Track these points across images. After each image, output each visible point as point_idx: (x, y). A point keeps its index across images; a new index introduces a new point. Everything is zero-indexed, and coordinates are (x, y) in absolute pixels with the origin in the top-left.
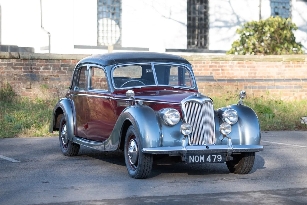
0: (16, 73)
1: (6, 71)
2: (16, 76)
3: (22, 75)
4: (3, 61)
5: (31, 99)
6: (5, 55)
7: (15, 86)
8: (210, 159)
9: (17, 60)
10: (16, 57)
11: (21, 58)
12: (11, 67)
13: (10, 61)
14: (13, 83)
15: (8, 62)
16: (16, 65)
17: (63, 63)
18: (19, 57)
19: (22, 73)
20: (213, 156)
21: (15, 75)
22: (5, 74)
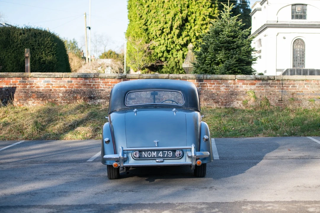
1: (265, 88)
2: (272, 92)
3: (276, 91)
4: (263, 82)
5: (282, 108)
6: (264, 78)
7: (271, 99)
9: (273, 81)
10: (272, 79)
11: (275, 79)
12: (268, 86)
13: (268, 82)
14: (269, 97)
15: (266, 82)
16: (272, 84)
17: (306, 83)
21: (271, 91)
22: (264, 91)
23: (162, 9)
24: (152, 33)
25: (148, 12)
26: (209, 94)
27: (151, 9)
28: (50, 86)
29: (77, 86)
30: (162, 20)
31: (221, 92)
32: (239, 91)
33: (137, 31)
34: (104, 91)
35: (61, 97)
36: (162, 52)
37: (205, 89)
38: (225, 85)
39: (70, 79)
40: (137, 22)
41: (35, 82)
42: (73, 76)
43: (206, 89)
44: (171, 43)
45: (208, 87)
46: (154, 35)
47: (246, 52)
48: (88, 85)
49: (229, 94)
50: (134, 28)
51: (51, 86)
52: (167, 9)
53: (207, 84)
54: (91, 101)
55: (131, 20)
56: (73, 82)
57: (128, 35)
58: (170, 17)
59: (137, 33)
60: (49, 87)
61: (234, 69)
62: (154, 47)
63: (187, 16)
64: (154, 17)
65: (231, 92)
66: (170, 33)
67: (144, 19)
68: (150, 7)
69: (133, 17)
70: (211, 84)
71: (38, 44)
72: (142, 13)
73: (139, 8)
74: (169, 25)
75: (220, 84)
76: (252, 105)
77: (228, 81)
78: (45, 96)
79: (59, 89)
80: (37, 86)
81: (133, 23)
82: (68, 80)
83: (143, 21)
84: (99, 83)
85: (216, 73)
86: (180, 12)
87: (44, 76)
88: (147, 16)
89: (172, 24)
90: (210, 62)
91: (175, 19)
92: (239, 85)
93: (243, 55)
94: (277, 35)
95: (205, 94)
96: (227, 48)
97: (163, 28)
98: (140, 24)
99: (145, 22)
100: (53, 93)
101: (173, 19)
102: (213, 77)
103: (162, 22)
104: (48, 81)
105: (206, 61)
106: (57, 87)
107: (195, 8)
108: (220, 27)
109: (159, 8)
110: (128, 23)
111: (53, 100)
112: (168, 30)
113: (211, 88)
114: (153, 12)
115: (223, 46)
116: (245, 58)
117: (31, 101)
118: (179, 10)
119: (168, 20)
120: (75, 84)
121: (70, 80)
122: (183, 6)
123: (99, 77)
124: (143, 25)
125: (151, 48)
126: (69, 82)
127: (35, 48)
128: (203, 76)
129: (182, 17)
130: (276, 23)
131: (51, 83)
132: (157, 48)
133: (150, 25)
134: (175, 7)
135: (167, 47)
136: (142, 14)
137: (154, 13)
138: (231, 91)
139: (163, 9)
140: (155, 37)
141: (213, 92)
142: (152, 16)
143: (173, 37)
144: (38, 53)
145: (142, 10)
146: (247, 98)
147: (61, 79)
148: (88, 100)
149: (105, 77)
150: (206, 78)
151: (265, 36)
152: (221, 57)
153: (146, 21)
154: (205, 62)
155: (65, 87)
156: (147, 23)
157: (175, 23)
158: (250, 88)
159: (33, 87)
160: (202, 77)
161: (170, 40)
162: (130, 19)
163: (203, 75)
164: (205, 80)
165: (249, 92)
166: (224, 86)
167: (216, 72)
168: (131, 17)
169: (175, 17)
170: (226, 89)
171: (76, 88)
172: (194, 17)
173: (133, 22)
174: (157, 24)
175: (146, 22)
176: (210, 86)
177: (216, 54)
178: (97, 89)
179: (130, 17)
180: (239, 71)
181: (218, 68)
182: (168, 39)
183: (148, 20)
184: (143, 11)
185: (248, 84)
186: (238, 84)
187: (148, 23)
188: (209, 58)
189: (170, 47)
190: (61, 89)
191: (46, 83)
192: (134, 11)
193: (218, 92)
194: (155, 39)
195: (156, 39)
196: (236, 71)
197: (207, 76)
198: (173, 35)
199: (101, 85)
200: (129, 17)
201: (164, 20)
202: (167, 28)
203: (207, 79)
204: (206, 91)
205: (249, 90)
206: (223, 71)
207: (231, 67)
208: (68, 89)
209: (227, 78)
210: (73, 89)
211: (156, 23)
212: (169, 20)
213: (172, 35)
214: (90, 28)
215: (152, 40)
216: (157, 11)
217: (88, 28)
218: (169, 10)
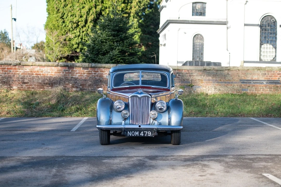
8: (142, 134)
20: (144, 132)
23: (77, 3)
24: (68, 26)
25: (65, 6)
26: (93, 80)
27: (67, 3)
30: (78, 13)
31: (104, 79)
33: (55, 23)
36: (78, 43)
37: (90, 76)
40: (54, 16)
44: (85, 35)
46: (70, 28)
50: (51, 21)
52: (82, 4)
57: (46, 27)
58: (84, 11)
61: (117, 59)
62: (70, 39)
63: (101, 11)
64: (70, 11)
66: (85, 26)
67: (61, 12)
68: (66, 1)
69: (51, 10)
70: (95, 71)
72: (59, 6)
73: (57, 2)
74: (83, 19)
75: (103, 72)
83: (60, 15)
86: (94, 7)
88: (64, 10)
89: (87, 18)
94: (178, 31)
95: (90, 81)
96: (112, 40)
97: (78, 21)
98: (57, 17)
99: (62, 15)
101: (88, 13)
102: (97, 65)
103: (77, 15)
107: (108, 3)
109: (75, 3)
110: (47, 16)
112: (83, 23)
114: (69, 6)
115: (108, 39)
118: (93, 5)
122: (97, 1)
124: (59, 18)
125: (67, 40)
129: (96, 12)
130: (178, 19)
132: (73, 39)
133: (66, 18)
134: (90, 2)
136: (59, 8)
137: (71, 7)
139: (79, 3)
141: (97, 79)
142: (68, 10)
143: (87, 30)
145: (59, 4)
150: (91, 66)
157: (89, 17)
160: (87, 66)
161: (85, 33)
162: (48, 13)
163: (89, 63)
164: (90, 68)
166: (106, 74)
169: (90, 12)
172: (108, 12)
173: (51, 15)
174: (73, 17)
181: (103, 58)
182: (83, 32)
183: (64, 14)
184: (60, 5)
192: (52, 5)
193: (101, 79)
195: (72, 31)
196: (119, 61)
200: (48, 10)
201: (80, 14)
202: (82, 21)
206: (107, 61)
209: (109, 67)
212: (84, 14)
213: (87, 28)
214: (15, 20)
215: (68, 32)
216: (73, 6)
217: (14, 19)
218: (84, 5)
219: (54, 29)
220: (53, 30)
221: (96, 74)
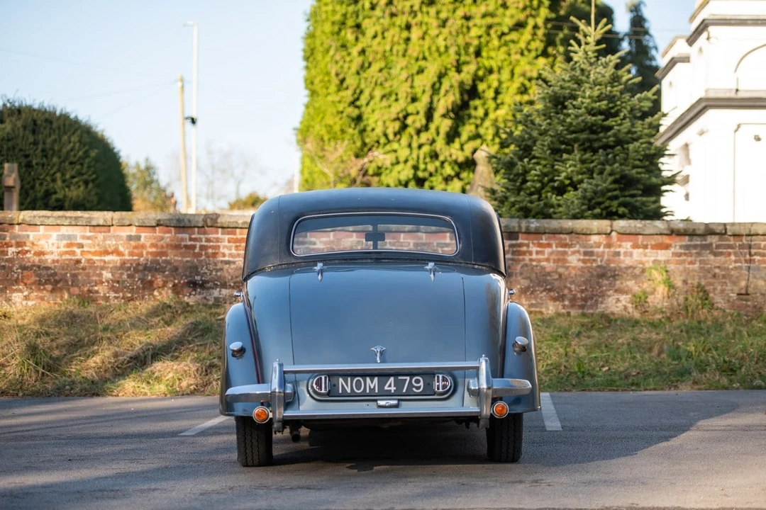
0: (717, 265)
1: (698, 259)
2: (717, 271)
3: (731, 267)
4: (691, 241)
5: (747, 316)
6: (696, 228)
7: (715, 289)
9: (719, 238)
10: (718, 231)
11: (729, 233)
12: (708, 252)
13: (706, 240)
14: (711, 284)
15: (702, 241)
16: (718, 247)
18: (724, 231)
19: (731, 264)
21: (715, 267)
22: (697, 266)
23: (401, 59)
24: (373, 130)
25: (363, 68)
26: (534, 275)
27: (371, 59)
28: (75, 249)
29: (154, 250)
30: (404, 90)
31: (570, 268)
32: (623, 265)
33: (331, 122)
34: (233, 266)
35: (108, 282)
36: (403, 183)
37: (524, 260)
38: (582, 250)
39: (133, 231)
40: (330, 98)
41: (31, 238)
42: (144, 223)
43: (527, 262)
44: (428, 156)
45: (531, 253)
46: (381, 134)
47: (641, 158)
48: (187, 247)
49: (592, 276)
50: (321, 116)
51: (78, 251)
52: (417, 59)
53: (528, 246)
54: (194, 293)
55: (313, 93)
56: (142, 239)
57: (304, 134)
58: (425, 81)
59: (329, 128)
60: (73, 253)
61: (606, 204)
62: (379, 168)
63: (474, 81)
64: (379, 82)
65: (599, 270)
66: (426, 128)
67: (351, 88)
68: (367, 53)
69: (319, 82)
70: (540, 245)
71: (43, 150)
72: (346, 69)
73: (338, 57)
74: (421, 106)
75: (566, 245)
76: (659, 306)
77: (589, 237)
78: (60, 280)
79: (101, 260)
80: (37, 249)
81: (320, 102)
82: (129, 234)
83: (348, 95)
84: (218, 242)
85: (555, 216)
86: (454, 69)
87: (59, 222)
88: (360, 79)
89: (431, 103)
90: (538, 185)
91: (440, 88)
92: (622, 250)
93: (635, 167)
94: (736, 131)
95: (523, 276)
96: (587, 144)
97: (404, 113)
98: (339, 102)
99: (353, 95)
100: (84, 269)
101: (435, 89)
102: (546, 226)
103: (402, 95)
104: (69, 237)
105: (529, 184)
106: (95, 253)
107: (497, 56)
108: (567, 85)
109: (394, 58)
110: (306, 100)
111: (83, 291)
112: (420, 120)
113: (540, 257)
114: (375, 67)
115: (576, 140)
116: (640, 173)
117: (20, 294)
118: (451, 64)
119: (418, 90)
120: (148, 244)
121: (133, 234)
122: (463, 52)
123: (219, 225)
124: (346, 105)
125: (371, 172)
126: (130, 238)
127: (34, 162)
128: (519, 223)
129: (462, 84)
130: (733, 95)
131: (79, 241)
132: (388, 171)
133: (367, 104)
134: (440, 55)
135: (416, 168)
136: (346, 73)
137: (381, 70)
138: (599, 267)
139: (407, 58)
140: (383, 140)
141: (548, 270)
142: (374, 80)
143: (433, 141)
144: (42, 177)
145: (345, 61)
146: (645, 286)
147: (109, 231)
148: (186, 290)
149: (234, 225)
150: (527, 228)
151: (702, 133)
152: (572, 171)
153: (355, 93)
154: (524, 186)
155: (119, 254)
156: (358, 99)
157: (439, 100)
158: (653, 259)
159: (27, 252)
160: (514, 227)
161: (426, 149)
162: (310, 90)
163: (517, 220)
164: (524, 236)
165: (650, 268)
166: (578, 252)
167: (555, 213)
168: (312, 83)
169: (441, 84)
170: (584, 261)
171: (150, 257)
172: (495, 84)
173: (320, 98)
174: (389, 102)
175: (356, 96)
176: (537, 253)
177: (556, 163)
178: (211, 259)
179: (309, 83)
180: (621, 210)
181: (562, 202)
182: (420, 147)
183: (361, 92)
184: (346, 66)
185: (649, 247)
186: (620, 246)
187: (363, 101)
188: (536, 175)
189: (425, 170)
190: (108, 258)
191: (65, 242)
192: (322, 65)
193: (561, 270)
194: (381, 146)
195: (385, 145)
196: (614, 210)
197: (529, 222)
198: (435, 135)
199: (225, 247)
200: (309, 81)
201: (409, 90)
202: (418, 113)
203: (528, 232)
204: (526, 265)
205: (651, 264)
206: (577, 211)
207: (600, 200)
208: (128, 260)
209: (587, 228)
210: (142, 259)
211: (385, 100)
212: (424, 91)
213: (432, 134)
214: (193, 121)
215: (374, 149)
216: (388, 67)
217: (190, 121)
218: (422, 63)
219: (329, 140)
220: (327, 142)
221: (544, 255)
